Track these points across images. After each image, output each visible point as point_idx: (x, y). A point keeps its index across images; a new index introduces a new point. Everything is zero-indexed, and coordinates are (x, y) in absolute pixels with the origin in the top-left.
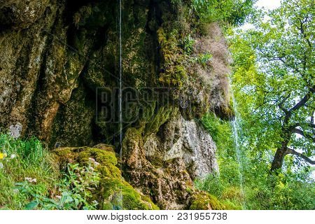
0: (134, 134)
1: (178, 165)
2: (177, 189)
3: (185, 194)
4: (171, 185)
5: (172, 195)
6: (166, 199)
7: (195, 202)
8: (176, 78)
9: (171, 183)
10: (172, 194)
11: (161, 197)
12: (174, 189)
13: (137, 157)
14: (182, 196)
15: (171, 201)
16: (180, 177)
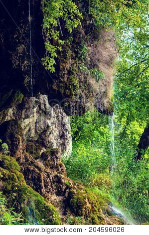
0: (16, 127)
1: (57, 158)
2: (57, 182)
3: (64, 187)
4: (51, 178)
5: (53, 188)
6: (48, 192)
7: (75, 197)
8: (69, 89)
9: (51, 176)
10: (52, 186)
11: (44, 190)
12: (54, 182)
13: (21, 151)
14: (61, 188)
15: (52, 194)
16: (58, 170)
